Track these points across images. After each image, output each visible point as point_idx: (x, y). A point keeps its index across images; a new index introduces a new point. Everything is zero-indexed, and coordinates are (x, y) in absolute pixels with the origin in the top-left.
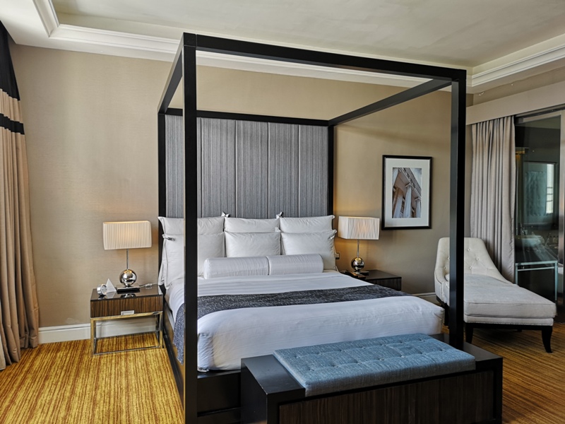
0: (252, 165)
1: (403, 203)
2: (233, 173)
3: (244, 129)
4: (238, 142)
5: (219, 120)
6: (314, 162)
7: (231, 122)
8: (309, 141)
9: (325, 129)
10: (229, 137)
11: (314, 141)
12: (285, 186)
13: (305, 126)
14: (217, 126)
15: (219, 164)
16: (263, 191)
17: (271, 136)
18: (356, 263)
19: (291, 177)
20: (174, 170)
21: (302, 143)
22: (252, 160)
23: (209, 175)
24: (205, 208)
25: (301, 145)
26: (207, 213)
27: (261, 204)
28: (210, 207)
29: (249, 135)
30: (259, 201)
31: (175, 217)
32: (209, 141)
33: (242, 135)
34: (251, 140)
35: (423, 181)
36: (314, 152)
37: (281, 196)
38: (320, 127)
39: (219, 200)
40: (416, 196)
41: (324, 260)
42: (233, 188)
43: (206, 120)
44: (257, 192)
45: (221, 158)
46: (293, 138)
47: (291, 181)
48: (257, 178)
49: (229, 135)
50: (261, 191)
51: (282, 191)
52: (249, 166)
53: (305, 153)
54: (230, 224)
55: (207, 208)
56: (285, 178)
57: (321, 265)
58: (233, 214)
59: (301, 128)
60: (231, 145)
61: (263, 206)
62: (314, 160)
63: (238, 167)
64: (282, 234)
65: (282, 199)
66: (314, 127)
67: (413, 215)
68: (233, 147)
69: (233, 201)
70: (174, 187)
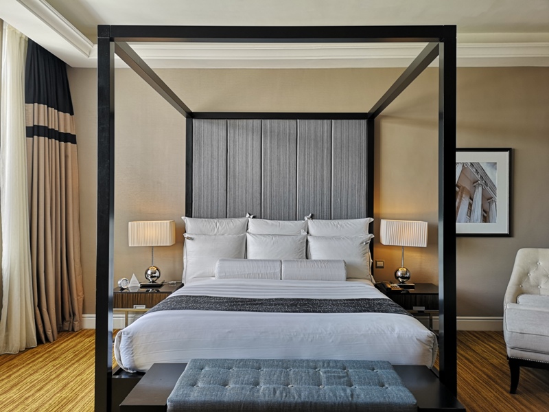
0: (279, 164)
1: (470, 205)
2: (259, 174)
3: (271, 128)
4: (264, 141)
5: (245, 120)
6: (350, 160)
7: (257, 122)
8: (344, 136)
9: (364, 123)
10: (255, 137)
11: (350, 136)
12: (315, 186)
13: (339, 121)
14: (243, 127)
15: (244, 164)
16: (291, 192)
17: (301, 133)
18: (399, 274)
19: (322, 176)
20: (200, 172)
21: (336, 139)
22: (279, 159)
23: (234, 176)
24: (230, 208)
25: (335, 142)
26: (232, 214)
27: (289, 206)
28: (235, 208)
29: (276, 134)
30: (287, 202)
31: (201, 218)
32: (234, 141)
33: (269, 134)
34: (279, 140)
35: (500, 179)
36: (350, 148)
37: (312, 196)
38: (357, 121)
39: (244, 201)
40: (489, 197)
41: (348, 267)
42: (259, 188)
43: (232, 121)
44: (284, 193)
45: (246, 158)
46: (325, 134)
47: (322, 181)
48: (284, 178)
49: (255, 135)
50: (289, 192)
51: (312, 191)
52: (276, 166)
53: (339, 150)
54: (253, 225)
55: (232, 208)
56: (315, 178)
57: (343, 273)
58: (258, 215)
59: (335, 123)
60: (256, 145)
61: (291, 207)
62: (350, 157)
63: (264, 167)
64: (309, 238)
65: (312, 200)
66: (350, 121)
67: (485, 219)
68: (259, 148)
69: (259, 201)
70: (200, 188)
